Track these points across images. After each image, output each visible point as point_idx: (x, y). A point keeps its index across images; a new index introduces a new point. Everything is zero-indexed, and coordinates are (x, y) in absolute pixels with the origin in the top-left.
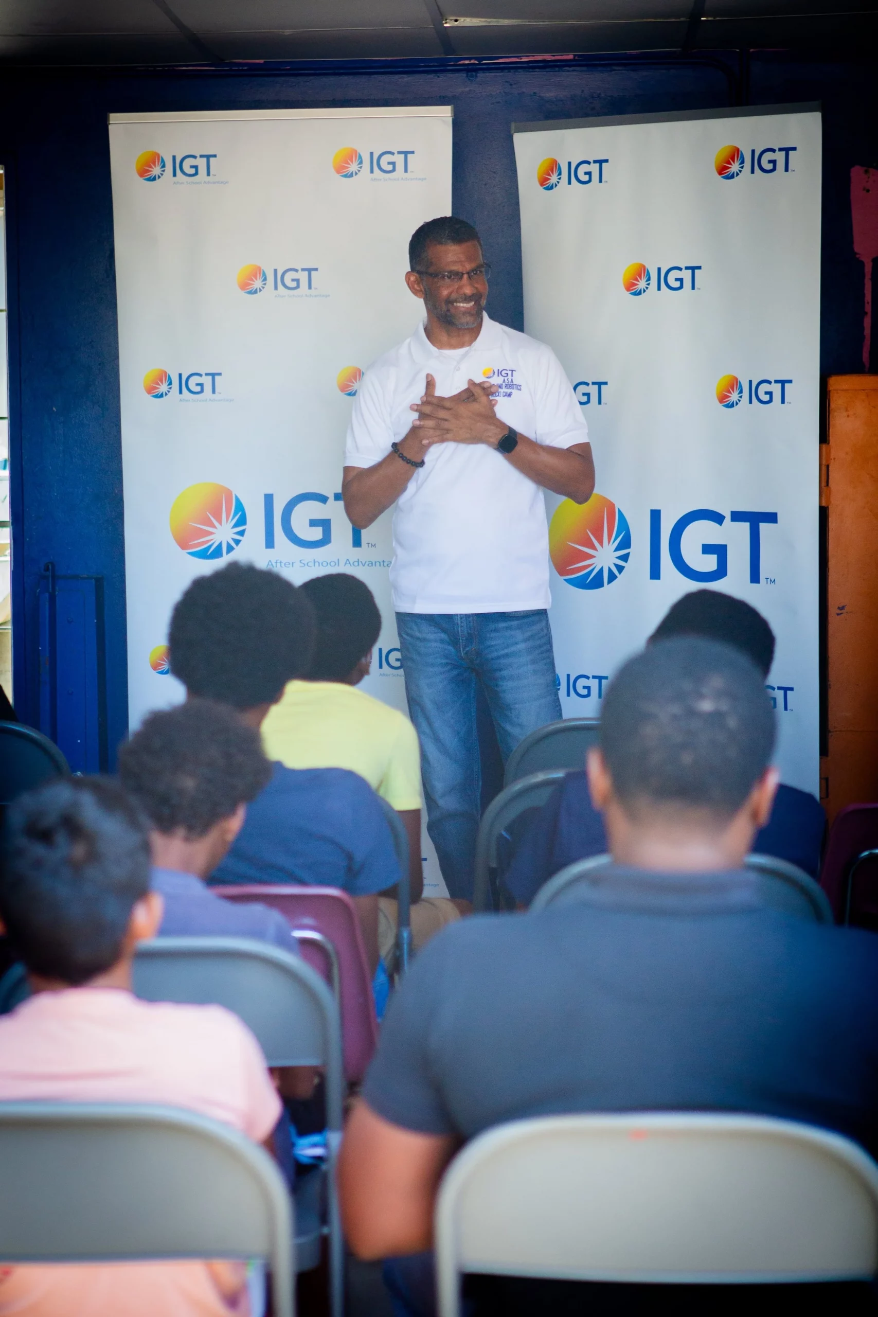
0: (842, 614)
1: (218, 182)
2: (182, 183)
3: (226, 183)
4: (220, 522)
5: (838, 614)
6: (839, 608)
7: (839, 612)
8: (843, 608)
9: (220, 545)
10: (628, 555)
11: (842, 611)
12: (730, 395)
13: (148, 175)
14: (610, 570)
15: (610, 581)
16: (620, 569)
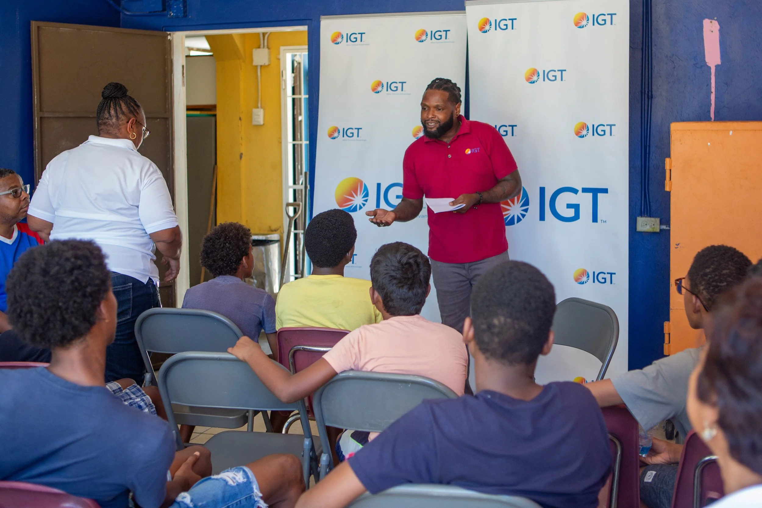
0: (678, 247)
1: (365, 45)
2: (350, 45)
3: (368, 44)
4: (357, 195)
5: (676, 248)
6: (676, 244)
7: (676, 246)
8: (678, 244)
9: (356, 206)
10: (527, 209)
11: (678, 246)
12: (581, 131)
13: (336, 42)
14: (518, 216)
15: (518, 222)
16: (523, 216)
